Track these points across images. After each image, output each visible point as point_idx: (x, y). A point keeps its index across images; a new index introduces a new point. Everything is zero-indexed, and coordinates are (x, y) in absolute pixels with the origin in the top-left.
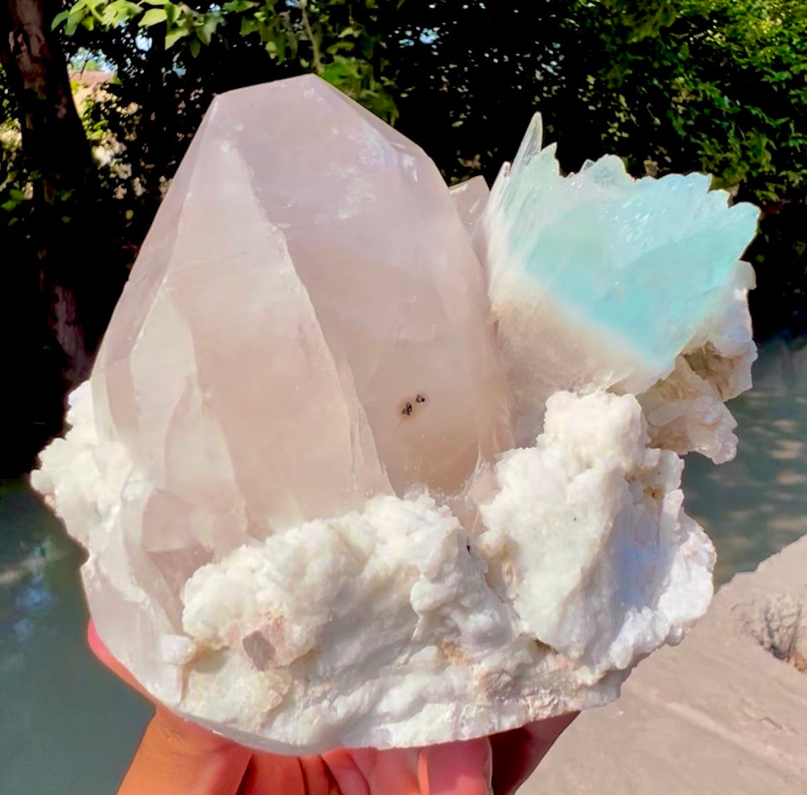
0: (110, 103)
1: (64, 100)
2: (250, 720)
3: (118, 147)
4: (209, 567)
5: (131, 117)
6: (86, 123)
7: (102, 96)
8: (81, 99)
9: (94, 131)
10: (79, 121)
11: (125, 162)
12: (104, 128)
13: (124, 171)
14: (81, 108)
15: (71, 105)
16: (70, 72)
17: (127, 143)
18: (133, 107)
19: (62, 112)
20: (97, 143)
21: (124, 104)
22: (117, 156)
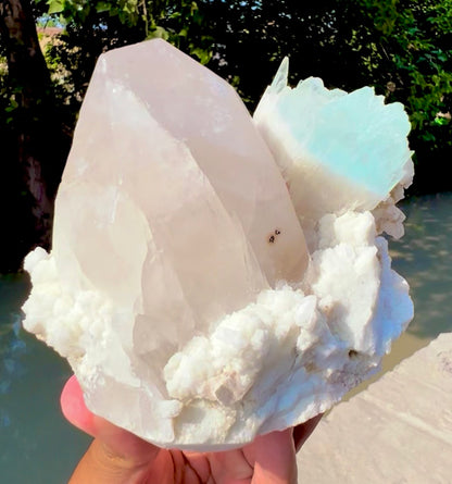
0: (62, 46)
1: (34, 45)
2: (218, 437)
3: (66, 73)
4: (177, 355)
5: (74, 55)
6: (47, 59)
7: (57, 42)
8: (44, 44)
9: (52, 63)
10: (43, 57)
11: (70, 83)
12: (58, 62)
13: (70, 88)
14: (44, 50)
15: (38, 48)
16: (38, 28)
17: (72, 71)
18: (76, 49)
19: (33, 52)
20: (53, 71)
21: (71, 47)
22: (65, 79)
